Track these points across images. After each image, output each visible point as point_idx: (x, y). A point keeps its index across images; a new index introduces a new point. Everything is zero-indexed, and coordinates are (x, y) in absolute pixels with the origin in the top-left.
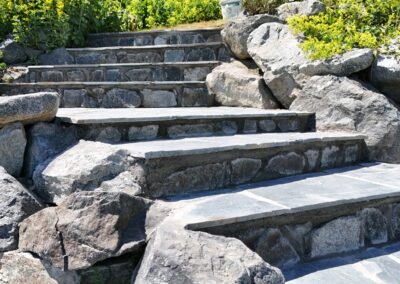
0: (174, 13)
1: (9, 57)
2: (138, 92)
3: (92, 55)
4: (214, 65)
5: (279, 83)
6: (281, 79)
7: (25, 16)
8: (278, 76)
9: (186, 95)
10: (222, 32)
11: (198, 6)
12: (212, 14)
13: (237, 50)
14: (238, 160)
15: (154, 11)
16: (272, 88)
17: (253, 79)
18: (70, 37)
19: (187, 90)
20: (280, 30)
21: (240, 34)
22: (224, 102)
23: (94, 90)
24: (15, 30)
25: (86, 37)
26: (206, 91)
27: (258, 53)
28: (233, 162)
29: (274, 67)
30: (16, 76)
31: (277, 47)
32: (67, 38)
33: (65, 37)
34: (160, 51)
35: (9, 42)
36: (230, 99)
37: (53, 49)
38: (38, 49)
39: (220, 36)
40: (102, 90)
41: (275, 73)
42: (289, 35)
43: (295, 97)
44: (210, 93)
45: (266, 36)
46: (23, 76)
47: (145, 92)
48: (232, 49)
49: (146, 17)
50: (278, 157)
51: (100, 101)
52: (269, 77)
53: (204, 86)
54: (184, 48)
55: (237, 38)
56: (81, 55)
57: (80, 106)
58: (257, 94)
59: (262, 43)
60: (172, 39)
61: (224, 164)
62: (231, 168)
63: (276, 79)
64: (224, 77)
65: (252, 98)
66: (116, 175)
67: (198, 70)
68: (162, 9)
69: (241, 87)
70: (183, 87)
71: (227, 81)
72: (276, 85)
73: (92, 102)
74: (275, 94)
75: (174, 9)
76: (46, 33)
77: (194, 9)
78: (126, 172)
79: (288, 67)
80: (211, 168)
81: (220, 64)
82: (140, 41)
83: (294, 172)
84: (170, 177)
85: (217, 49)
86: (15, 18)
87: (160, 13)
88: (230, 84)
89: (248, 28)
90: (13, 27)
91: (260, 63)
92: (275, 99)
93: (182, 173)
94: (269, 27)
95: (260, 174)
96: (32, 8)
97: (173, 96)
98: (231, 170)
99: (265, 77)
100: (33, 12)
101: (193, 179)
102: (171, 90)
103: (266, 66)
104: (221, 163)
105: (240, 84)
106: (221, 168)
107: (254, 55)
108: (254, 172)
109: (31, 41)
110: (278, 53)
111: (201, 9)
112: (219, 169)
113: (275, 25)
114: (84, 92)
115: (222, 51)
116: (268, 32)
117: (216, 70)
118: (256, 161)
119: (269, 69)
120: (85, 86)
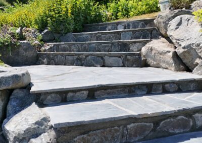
0: (133, 10)
1: (46, 38)
2: (102, 58)
3: (84, 36)
4: (147, 42)
5: (187, 54)
6: (188, 52)
7: (54, 18)
8: (186, 50)
9: (128, 60)
10: (155, 21)
11: (146, 5)
12: (155, 9)
13: (163, 32)
14: (132, 125)
15: (122, 9)
16: (182, 57)
17: (169, 52)
18: (75, 27)
19: (129, 57)
20: (189, 20)
21: (164, 22)
22: (151, 64)
23: (80, 56)
24: (48, 25)
25: (83, 26)
26: (140, 58)
27: (173, 35)
28: (129, 126)
29: (183, 44)
30: (47, 48)
31: (186, 31)
32: (73, 27)
33: (72, 27)
34: (119, 33)
35: (46, 31)
36: (155, 63)
37: (67, 33)
38: (59, 34)
39: (154, 23)
40: (84, 56)
41: (184, 48)
42: (195, 22)
43: (197, 64)
44: (143, 59)
45: (179, 24)
46: (51, 48)
47: (106, 58)
48: (160, 31)
49: (118, 13)
50: (168, 120)
51: (83, 62)
52: (180, 51)
53: (140, 55)
54: (132, 31)
55: (163, 25)
56: (79, 37)
57: (73, 65)
58: (171, 61)
59: (176, 29)
60: (127, 26)
61: (121, 127)
62: (127, 130)
63: (184, 52)
64: (151, 50)
65: (168, 63)
66: (40, 135)
67: (138, 44)
68: (127, 8)
69: (161, 56)
70: (126, 55)
71: (153, 52)
72: (185, 56)
73: (79, 62)
74: (184, 61)
75: (133, 8)
76: (63, 25)
77: (144, 7)
78: (46, 134)
79: (193, 44)
80: (110, 131)
81: (151, 41)
82: (110, 27)
83: (182, 131)
84: (75, 139)
85: (151, 31)
86: (49, 19)
87: (126, 10)
88: (155, 54)
89: (169, 19)
90: (48, 23)
91: (174, 41)
92: (184, 64)
93: (85, 136)
94: (181, 18)
95: (152, 133)
96: (57, 13)
97: (120, 60)
98: (127, 132)
99: (177, 50)
100: (57, 15)
101: (94, 139)
102: (120, 57)
103: (178, 43)
104: (119, 126)
105: (161, 54)
106: (118, 131)
107: (171, 36)
108: (147, 132)
109: (56, 30)
110: (187, 35)
111: (148, 6)
112: (117, 131)
113: (186, 16)
114: (75, 57)
115: (154, 32)
116: (181, 21)
117: (147, 45)
118: (148, 124)
119: (180, 45)
120: (76, 55)
